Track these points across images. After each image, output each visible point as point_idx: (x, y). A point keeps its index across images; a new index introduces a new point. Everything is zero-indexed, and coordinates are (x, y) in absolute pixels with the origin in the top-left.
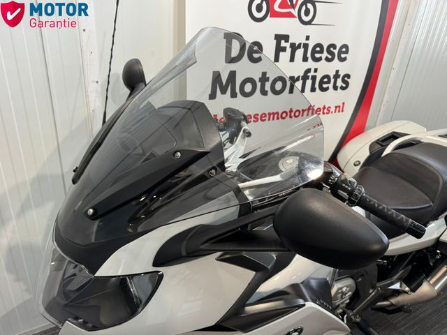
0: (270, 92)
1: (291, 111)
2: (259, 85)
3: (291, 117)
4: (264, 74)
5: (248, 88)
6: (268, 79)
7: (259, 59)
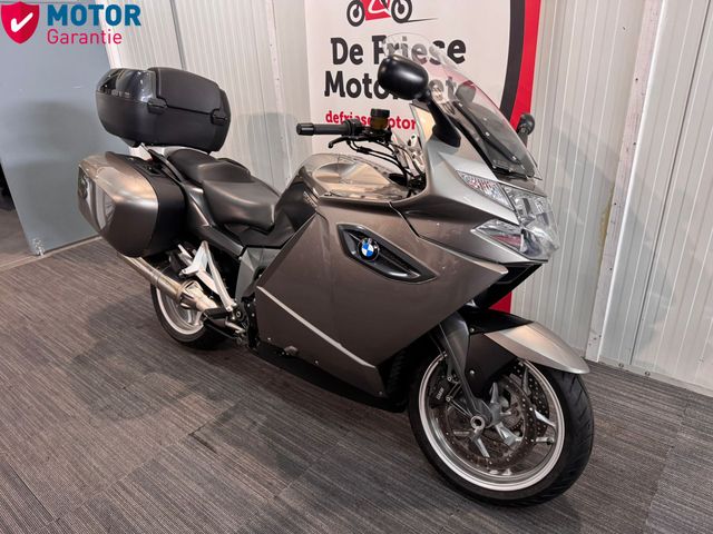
0: (374, 95)
1: (398, 120)
2: (363, 86)
3: (399, 127)
4: (366, 75)
5: (354, 88)
6: (370, 81)
7: (360, 61)
